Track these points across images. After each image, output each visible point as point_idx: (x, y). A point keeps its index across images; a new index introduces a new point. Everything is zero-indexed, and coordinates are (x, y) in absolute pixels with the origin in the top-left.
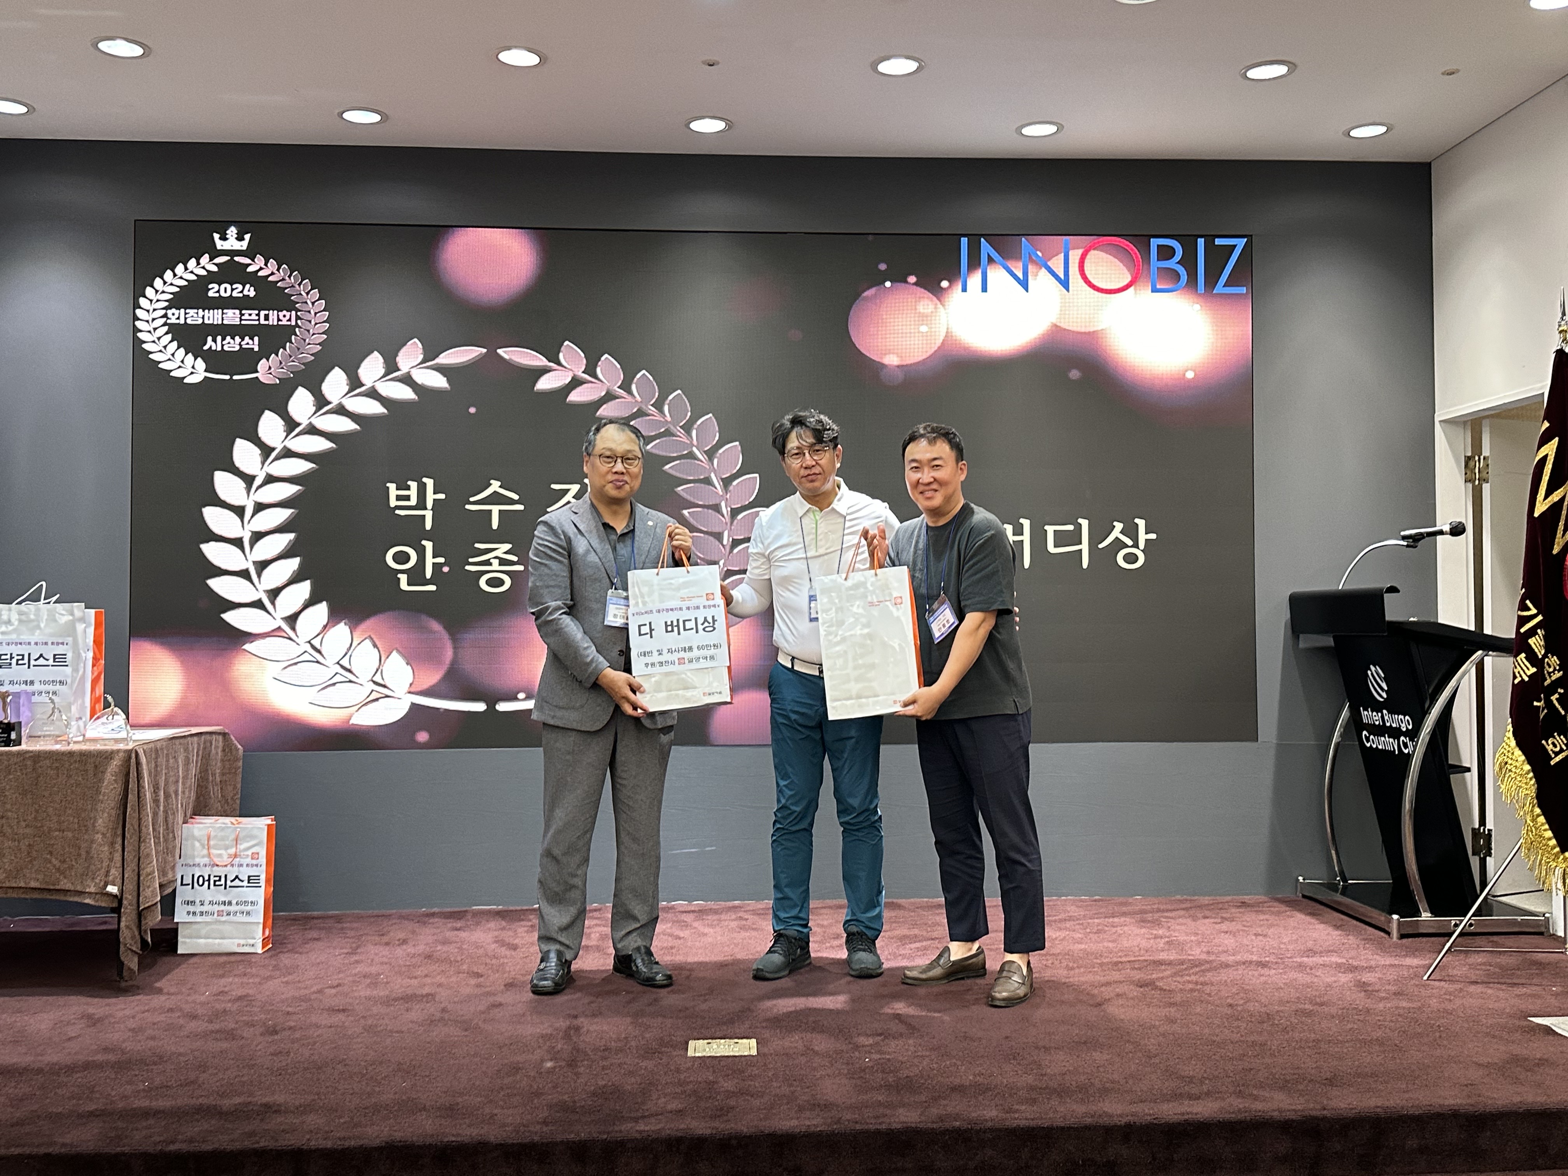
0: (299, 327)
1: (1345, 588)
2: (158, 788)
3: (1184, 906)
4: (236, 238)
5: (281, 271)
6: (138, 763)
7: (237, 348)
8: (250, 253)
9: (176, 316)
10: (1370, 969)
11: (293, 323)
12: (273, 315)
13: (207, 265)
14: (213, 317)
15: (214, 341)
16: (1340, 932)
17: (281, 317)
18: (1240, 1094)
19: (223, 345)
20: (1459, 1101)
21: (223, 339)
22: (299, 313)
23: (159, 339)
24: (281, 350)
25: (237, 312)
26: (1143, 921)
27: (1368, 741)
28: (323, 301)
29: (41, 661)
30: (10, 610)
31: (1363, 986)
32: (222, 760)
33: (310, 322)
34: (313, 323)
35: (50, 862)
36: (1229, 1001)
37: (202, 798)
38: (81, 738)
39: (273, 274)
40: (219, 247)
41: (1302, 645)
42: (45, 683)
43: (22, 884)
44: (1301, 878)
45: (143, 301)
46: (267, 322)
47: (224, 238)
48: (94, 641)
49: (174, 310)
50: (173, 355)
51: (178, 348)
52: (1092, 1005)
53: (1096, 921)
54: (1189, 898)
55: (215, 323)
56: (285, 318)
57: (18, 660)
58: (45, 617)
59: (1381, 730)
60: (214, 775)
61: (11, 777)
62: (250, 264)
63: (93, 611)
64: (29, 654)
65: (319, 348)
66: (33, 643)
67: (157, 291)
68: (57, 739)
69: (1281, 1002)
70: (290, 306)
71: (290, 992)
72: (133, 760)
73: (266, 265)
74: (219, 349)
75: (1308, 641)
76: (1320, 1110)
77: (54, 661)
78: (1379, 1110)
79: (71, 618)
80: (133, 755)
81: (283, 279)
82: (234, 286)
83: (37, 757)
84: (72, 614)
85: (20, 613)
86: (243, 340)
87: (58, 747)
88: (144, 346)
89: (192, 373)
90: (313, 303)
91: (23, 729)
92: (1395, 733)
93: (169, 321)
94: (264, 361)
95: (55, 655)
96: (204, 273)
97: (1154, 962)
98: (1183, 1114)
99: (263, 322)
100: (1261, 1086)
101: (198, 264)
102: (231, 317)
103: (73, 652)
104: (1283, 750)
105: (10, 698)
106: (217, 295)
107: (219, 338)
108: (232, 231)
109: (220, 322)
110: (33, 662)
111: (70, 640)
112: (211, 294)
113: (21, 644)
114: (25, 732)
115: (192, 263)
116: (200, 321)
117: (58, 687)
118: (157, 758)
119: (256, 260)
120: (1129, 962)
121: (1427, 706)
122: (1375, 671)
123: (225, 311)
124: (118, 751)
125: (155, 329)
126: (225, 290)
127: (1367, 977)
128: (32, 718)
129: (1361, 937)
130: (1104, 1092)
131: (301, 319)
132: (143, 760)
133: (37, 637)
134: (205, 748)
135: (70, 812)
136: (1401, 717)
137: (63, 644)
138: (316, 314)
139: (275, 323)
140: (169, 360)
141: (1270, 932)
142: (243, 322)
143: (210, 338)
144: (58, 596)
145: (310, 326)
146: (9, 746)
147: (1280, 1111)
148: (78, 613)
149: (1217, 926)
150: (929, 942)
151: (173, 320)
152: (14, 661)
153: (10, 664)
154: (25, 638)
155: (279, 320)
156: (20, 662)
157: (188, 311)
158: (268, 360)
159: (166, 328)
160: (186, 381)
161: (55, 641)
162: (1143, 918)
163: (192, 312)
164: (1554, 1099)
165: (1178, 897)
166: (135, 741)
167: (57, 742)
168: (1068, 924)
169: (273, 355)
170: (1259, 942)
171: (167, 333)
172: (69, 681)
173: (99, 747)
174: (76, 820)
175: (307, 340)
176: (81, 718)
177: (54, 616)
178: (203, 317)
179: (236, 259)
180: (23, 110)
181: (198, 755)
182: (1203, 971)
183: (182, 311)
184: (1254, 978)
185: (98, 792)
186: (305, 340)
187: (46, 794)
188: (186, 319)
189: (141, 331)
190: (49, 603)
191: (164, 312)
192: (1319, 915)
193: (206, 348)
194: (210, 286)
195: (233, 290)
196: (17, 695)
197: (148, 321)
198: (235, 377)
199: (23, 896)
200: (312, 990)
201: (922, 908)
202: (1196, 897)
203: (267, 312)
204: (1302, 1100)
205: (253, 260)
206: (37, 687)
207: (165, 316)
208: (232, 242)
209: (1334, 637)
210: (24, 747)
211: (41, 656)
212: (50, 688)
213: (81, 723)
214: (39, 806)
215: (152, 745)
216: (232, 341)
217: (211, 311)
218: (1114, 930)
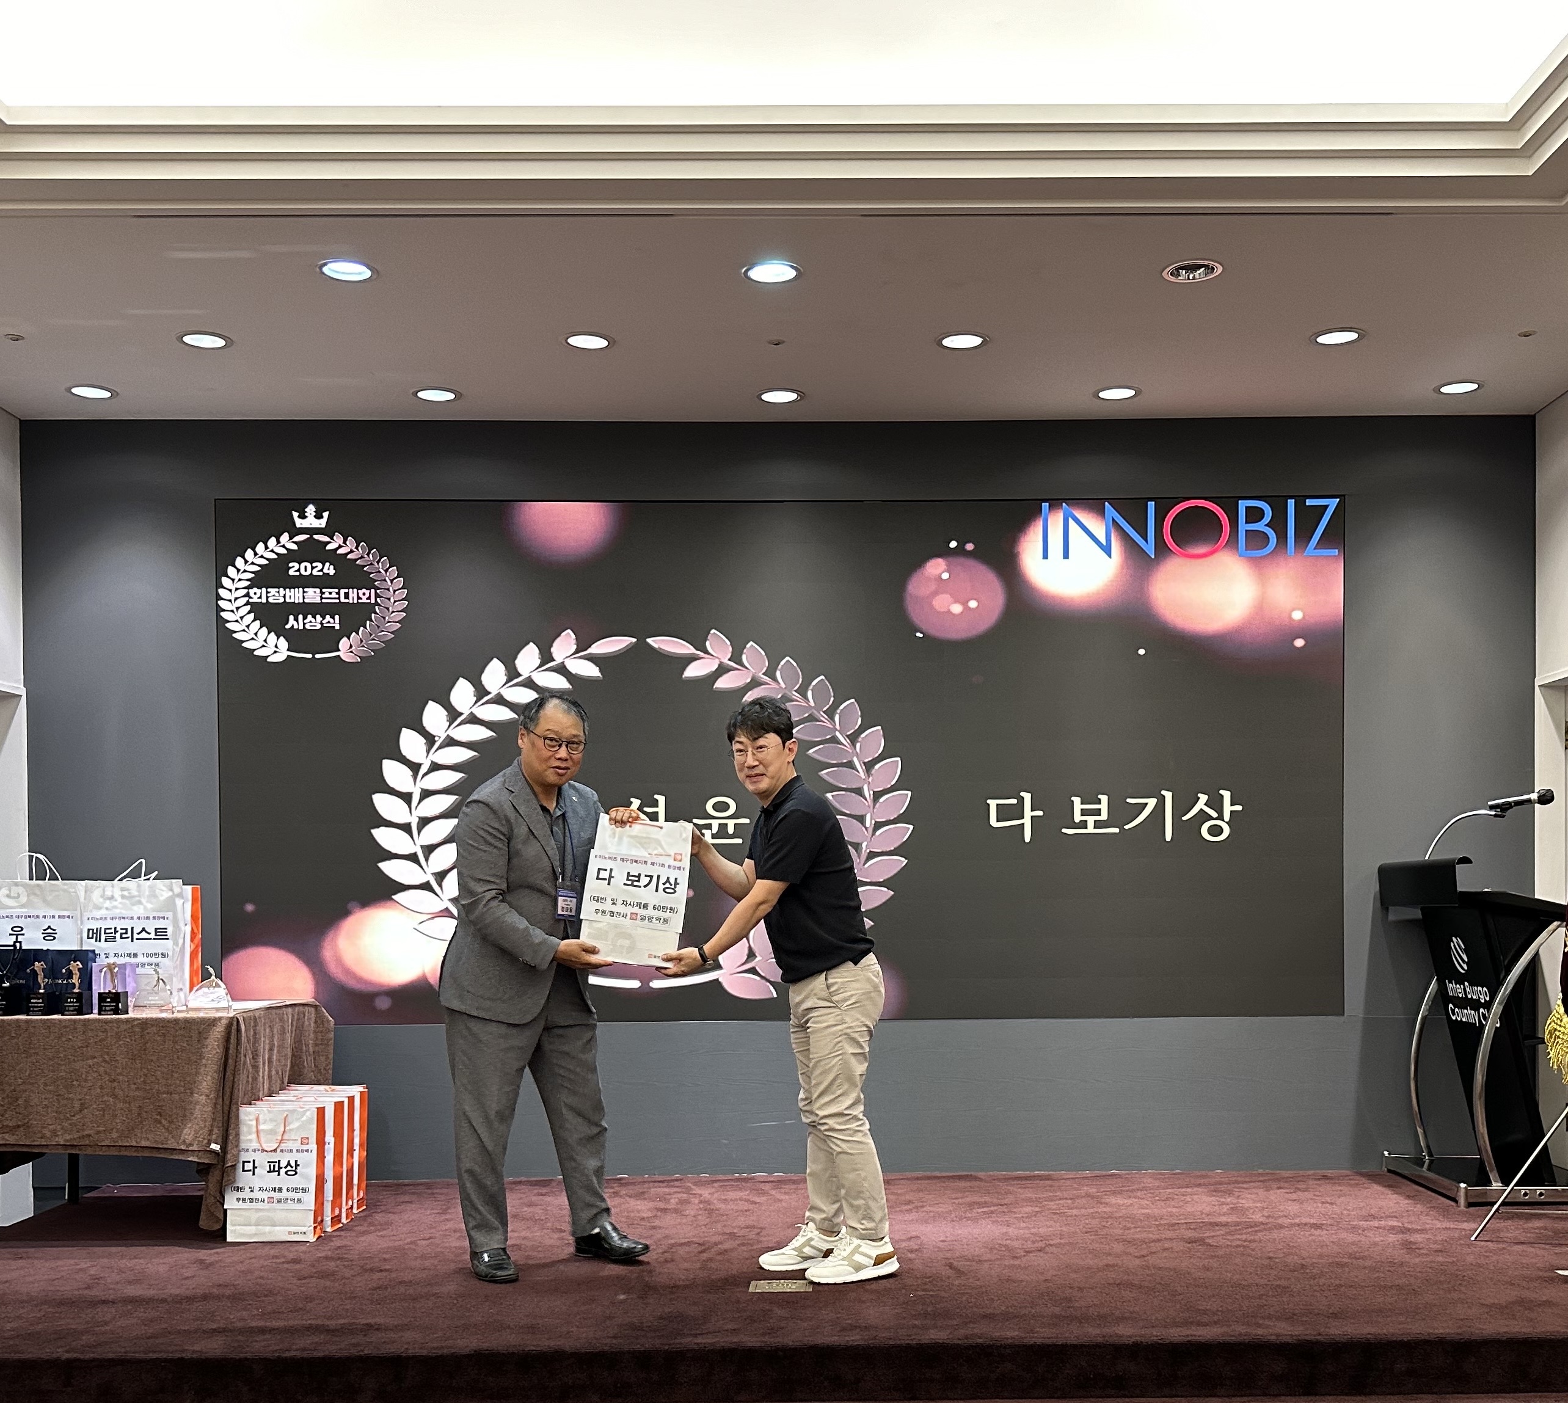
0: (379, 605)
1: (1432, 858)
2: (257, 1055)
3: (1261, 1179)
4: (315, 516)
5: (359, 548)
6: (239, 1030)
7: (319, 627)
8: (328, 531)
9: (258, 595)
10: (1423, 1231)
11: (373, 601)
12: (353, 594)
13: (289, 542)
14: (294, 596)
15: (296, 619)
16: (1411, 1201)
17: (361, 595)
18: (1248, 1324)
19: (304, 624)
20: (1447, 1330)
21: (305, 618)
22: (378, 591)
23: (242, 618)
24: (362, 628)
25: (318, 590)
26: (1215, 1191)
27: (1454, 1014)
28: (402, 579)
29: (144, 935)
30: (113, 886)
31: (1409, 1246)
32: (315, 1032)
33: (389, 599)
34: (392, 601)
35: (160, 1123)
36: (1271, 1255)
37: (296, 1068)
38: (184, 1008)
39: (352, 551)
40: (298, 525)
41: (1392, 917)
42: (148, 955)
43: (134, 1144)
44: (1386, 1153)
45: (225, 581)
46: (347, 601)
47: (303, 516)
48: (192, 916)
49: (255, 590)
50: (256, 634)
51: (261, 627)
52: (1136, 1257)
53: (1168, 1190)
54: (1271, 1172)
55: (297, 602)
56: (365, 596)
57: (122, 934)
58: (147, 893)
59: (1464, 1003)
60: (307, 1045)
61: (121, 1042)
62: (330, 542)
63: (190, 887)
64: (132, 928)
65: (399, 625)
66: (135, 918)
67: (238, 570)
68: (160, 1007)
69: (1321, 1256)
70: (369, 584)
71: (384, 1244)
72: (234, 1027)
73: (345, 542)
74: (301, 627)
75: (1397, 914)
76: (1315, 1336)
77: (156, 935)
78: (1369, 1336)
79: (171, 893)
80: (235, 1023)
81: (362, 557)
82: (314, 565)
83: (145, 1023)
84: (171, 890)
85: (123, 889)
86: (324, 619)
87: (164, 1015)
88: (227, 625)
89: (275, 652)
90: (392, 581)
91: (129, 999)
92: (1475, 1005)
93: (251, 600)
94: (345, 639)
95: (156, 929)
96: (284, 551)
97: (1211, 1224)
98: (1188, 1336)
99: (343, 600)
100: (1270, 1317)
101: (278, 542)
102: (312, 595)
103: (174, 926)
104: (1370, 1025)
105: (116, 969)
106: (298, 573)
107: (300, 617)
108: (311, 510)
109: (301, 601)
110: (136, 936)
111: (170, 915)
112: (291, 572)
113: (124, 918)
114: (131, 1002)
115: (272, 542)
116: (281, 600)
117: (160, 959)
118: (256, 1026)
119: (335, 538)
120: (1186, 1223)
121: (1502, 977)
122: (1456, 942)
123: (306, 590)
124: (220, 1019)
125: (238, 608)
126: (305, 569)
127: (1417, 1238)
128: (137, 989)
129: (1428, 1205)
130: (1122, 1319)
131: (380, 597)
132: (243, 1027)
133: (139, 911)
134: (298, 1019)
135: (176, 1075)
136: (1480, 988)
137: (163, 918)
138: (395, 591)
139: (355, 601)
140: (253, 639)
141: (1339, 1201)
142: (324, 601)
143: (291, 617)
144: (156, 873)
145: (389, 604)
146: (118, 1014)
147: (1277, 1335)
148: (177, 890)
149: (1287, 1196)
150: (996, 1208)
151: (255, 599)
152: (118, 935)
153: (115, 938)
154: (125, 913)
155: (359, 598)
156: (124, 936)
157: (269, 590)
158: (349, 639)
159: (248, 608)
160: (269, 660)
161: (157, 916)
162: (1216, 1189)
163: (273, 591)
164: (1538, 1330)
165: (1260, 1171)
166: (235, 1010)
167: (162, 1011)
168: (1139, 1194)
169: (354, 634)
170: (1321, 1208)
171: (249, 613)
172: (170, 954)
173: (201, 1015)
174: (182, 1084)
175: (387, 618)
176: (181, 990)
177: (155, 891)
178: (284, 597)
179: (316, 537)
180: (108, 394)
181: (292, 1026)
182: (1256, 1231)
183: (264, 590)
184: (1304, 1237)
185: (201, 1057)
186: (384, 618)
187: (154, 1058)
188: (267, 597)
189: (224, 610)
190: (148, 879)
191: (247, 590)
192: (1395, 1187)
193: (288, 626)
194: (291, 565)
195: (313, 568)
196: (123, 967)
197: (230, 601)
198: (317, 656)
199: (135, 1154)
200: (406, 1242)
201: (999, 1180)
202: (1278, 1172)
203: (347, 590)
204: (1301, 1328)
205: (332, 539)
206: (141, 959)
207: (247, 595)
208: (310, 520)
209: (1422, 909)
210: (131, 1014)
211: (144, 929)
212: (153, 960)
213: (182, 994)
214: (148, 1070)
215: (251, 1014)
216: (313, 620)
217: (292, 590)
218: (1183, 1198)
